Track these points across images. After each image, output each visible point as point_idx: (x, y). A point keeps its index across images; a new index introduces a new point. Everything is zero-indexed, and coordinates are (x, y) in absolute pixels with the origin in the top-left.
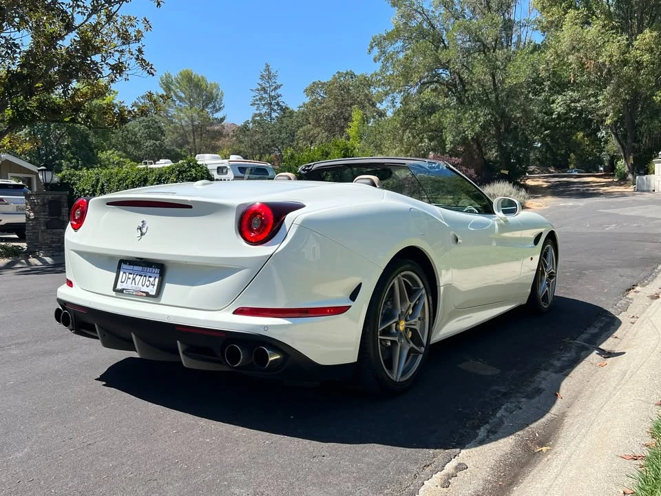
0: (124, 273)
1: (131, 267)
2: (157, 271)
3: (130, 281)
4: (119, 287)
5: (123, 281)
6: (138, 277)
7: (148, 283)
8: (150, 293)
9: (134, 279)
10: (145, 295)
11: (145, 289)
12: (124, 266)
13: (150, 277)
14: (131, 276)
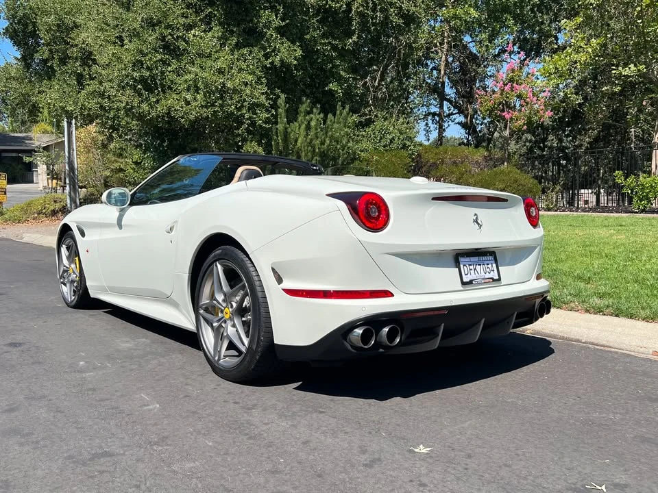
0: (464, 266)
1: (468, 259)
2: (491, 258)
3: (472, 272)
4: (465, 280)
5: (466, 273)
6: (478, 267)
7: (488, 270)
8: (495, 278)
9: (475, 269)
10: (491, 280)
11: (488, 276)
12: (461, 259)
13: (488, 264)
14: (472, 267)
